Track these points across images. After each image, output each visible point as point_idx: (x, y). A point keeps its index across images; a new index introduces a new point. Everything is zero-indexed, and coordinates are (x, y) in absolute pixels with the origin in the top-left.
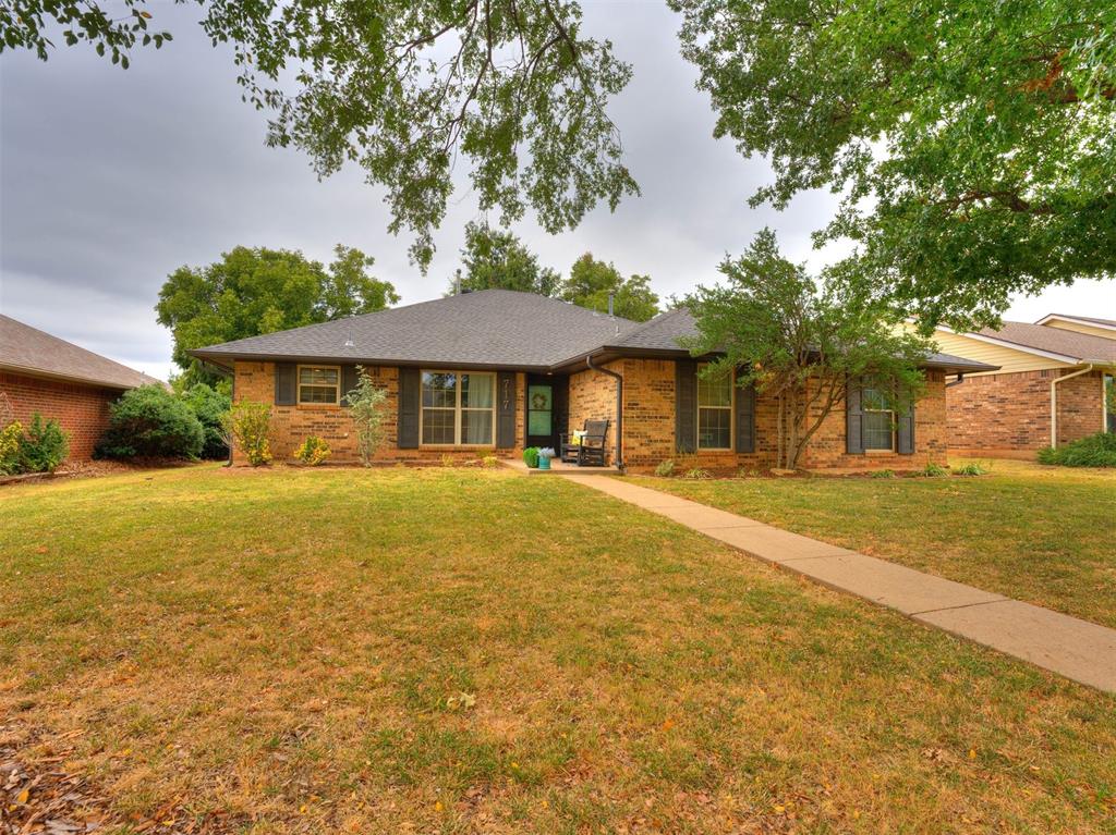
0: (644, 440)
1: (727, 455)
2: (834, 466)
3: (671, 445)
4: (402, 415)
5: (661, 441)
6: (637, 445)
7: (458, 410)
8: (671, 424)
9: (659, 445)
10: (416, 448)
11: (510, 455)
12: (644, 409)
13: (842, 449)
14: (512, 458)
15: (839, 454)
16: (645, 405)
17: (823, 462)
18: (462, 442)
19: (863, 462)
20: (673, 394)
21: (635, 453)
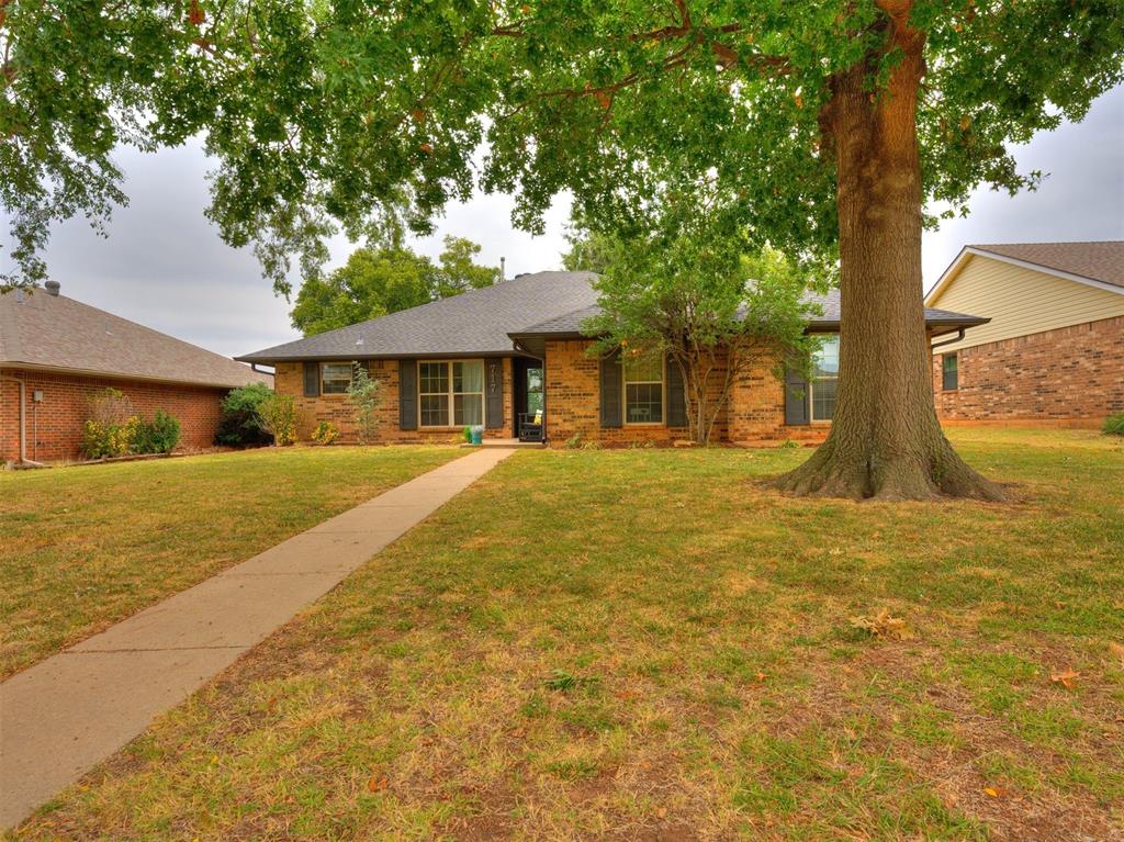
0: (567, 417)
1: (656, 429)
2: (770, 438)
3: (596, 421)
4: (402, 402)
5: (585, 417)
6: (560, 421)
7: (451, 395)
8: (595, 401)
9: (583, 420)
10: (415, 430)
11: (499, 435)
12: (567, 387)
13: (780, 419)
14: (501, 437)
15: (776, 426)
16: (569, 384)
17: (754, 434)
18: (456, 424)
19: (808, 433)
20: (597, 372)
21: (558, 428)
